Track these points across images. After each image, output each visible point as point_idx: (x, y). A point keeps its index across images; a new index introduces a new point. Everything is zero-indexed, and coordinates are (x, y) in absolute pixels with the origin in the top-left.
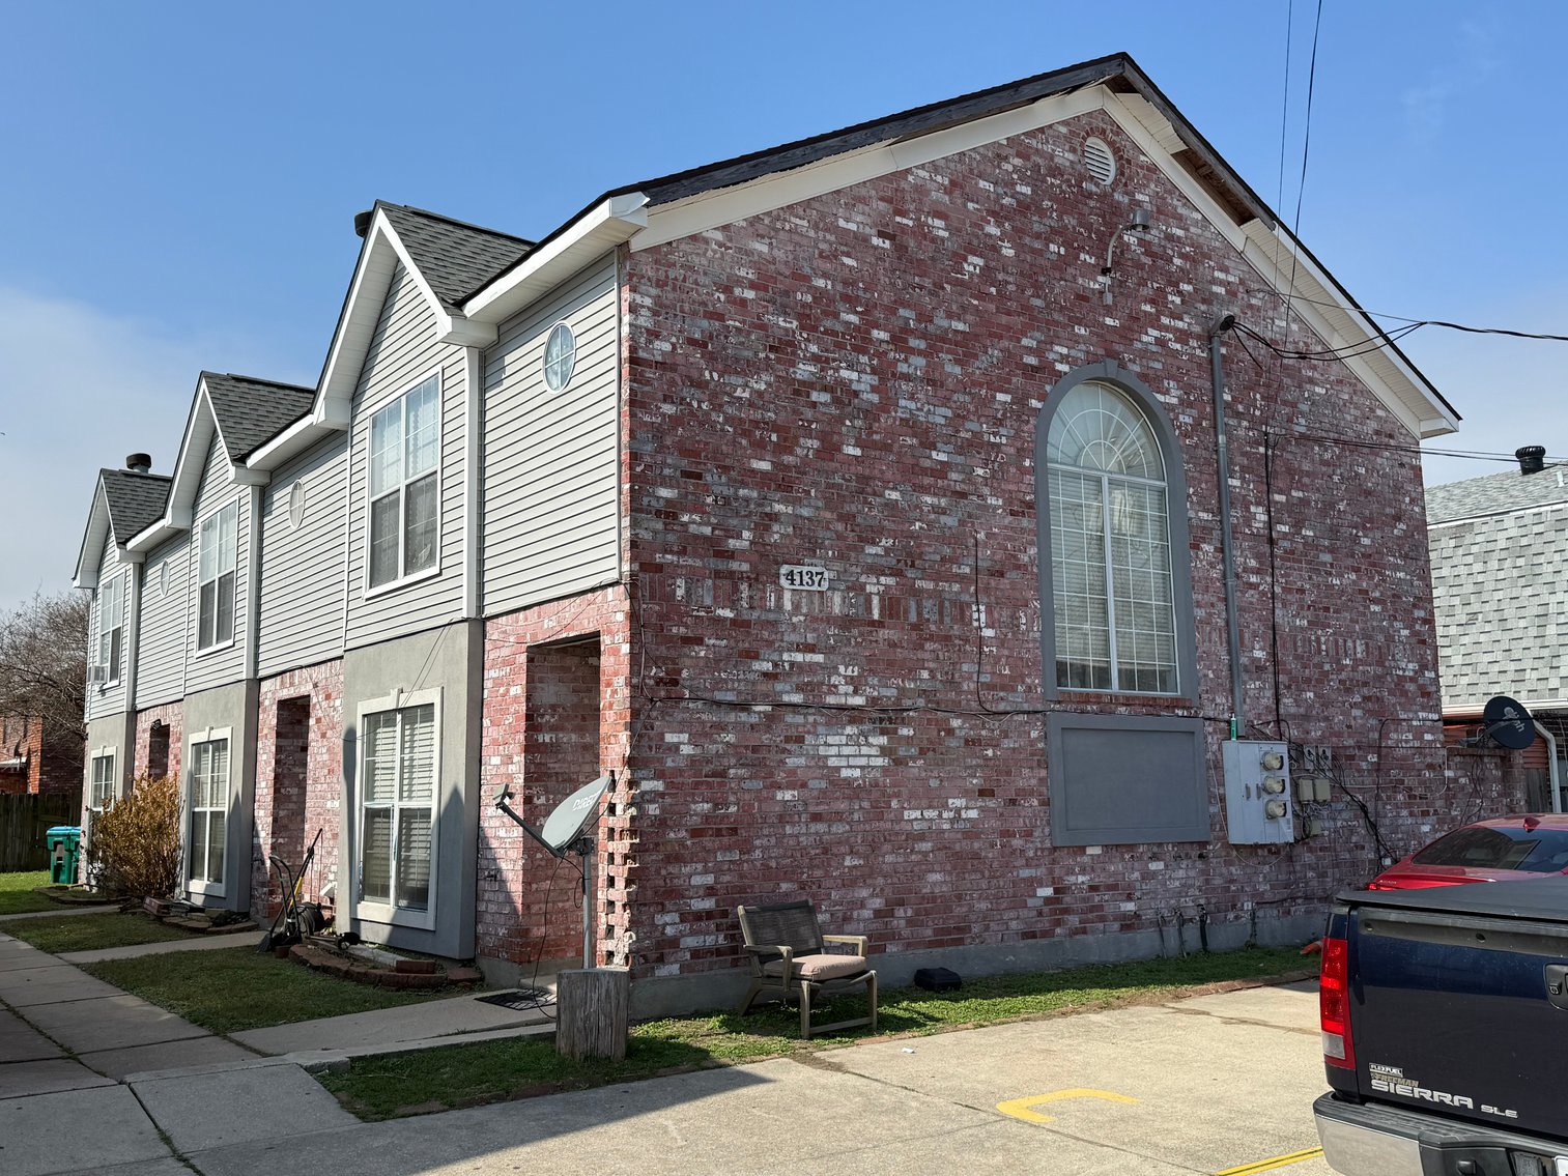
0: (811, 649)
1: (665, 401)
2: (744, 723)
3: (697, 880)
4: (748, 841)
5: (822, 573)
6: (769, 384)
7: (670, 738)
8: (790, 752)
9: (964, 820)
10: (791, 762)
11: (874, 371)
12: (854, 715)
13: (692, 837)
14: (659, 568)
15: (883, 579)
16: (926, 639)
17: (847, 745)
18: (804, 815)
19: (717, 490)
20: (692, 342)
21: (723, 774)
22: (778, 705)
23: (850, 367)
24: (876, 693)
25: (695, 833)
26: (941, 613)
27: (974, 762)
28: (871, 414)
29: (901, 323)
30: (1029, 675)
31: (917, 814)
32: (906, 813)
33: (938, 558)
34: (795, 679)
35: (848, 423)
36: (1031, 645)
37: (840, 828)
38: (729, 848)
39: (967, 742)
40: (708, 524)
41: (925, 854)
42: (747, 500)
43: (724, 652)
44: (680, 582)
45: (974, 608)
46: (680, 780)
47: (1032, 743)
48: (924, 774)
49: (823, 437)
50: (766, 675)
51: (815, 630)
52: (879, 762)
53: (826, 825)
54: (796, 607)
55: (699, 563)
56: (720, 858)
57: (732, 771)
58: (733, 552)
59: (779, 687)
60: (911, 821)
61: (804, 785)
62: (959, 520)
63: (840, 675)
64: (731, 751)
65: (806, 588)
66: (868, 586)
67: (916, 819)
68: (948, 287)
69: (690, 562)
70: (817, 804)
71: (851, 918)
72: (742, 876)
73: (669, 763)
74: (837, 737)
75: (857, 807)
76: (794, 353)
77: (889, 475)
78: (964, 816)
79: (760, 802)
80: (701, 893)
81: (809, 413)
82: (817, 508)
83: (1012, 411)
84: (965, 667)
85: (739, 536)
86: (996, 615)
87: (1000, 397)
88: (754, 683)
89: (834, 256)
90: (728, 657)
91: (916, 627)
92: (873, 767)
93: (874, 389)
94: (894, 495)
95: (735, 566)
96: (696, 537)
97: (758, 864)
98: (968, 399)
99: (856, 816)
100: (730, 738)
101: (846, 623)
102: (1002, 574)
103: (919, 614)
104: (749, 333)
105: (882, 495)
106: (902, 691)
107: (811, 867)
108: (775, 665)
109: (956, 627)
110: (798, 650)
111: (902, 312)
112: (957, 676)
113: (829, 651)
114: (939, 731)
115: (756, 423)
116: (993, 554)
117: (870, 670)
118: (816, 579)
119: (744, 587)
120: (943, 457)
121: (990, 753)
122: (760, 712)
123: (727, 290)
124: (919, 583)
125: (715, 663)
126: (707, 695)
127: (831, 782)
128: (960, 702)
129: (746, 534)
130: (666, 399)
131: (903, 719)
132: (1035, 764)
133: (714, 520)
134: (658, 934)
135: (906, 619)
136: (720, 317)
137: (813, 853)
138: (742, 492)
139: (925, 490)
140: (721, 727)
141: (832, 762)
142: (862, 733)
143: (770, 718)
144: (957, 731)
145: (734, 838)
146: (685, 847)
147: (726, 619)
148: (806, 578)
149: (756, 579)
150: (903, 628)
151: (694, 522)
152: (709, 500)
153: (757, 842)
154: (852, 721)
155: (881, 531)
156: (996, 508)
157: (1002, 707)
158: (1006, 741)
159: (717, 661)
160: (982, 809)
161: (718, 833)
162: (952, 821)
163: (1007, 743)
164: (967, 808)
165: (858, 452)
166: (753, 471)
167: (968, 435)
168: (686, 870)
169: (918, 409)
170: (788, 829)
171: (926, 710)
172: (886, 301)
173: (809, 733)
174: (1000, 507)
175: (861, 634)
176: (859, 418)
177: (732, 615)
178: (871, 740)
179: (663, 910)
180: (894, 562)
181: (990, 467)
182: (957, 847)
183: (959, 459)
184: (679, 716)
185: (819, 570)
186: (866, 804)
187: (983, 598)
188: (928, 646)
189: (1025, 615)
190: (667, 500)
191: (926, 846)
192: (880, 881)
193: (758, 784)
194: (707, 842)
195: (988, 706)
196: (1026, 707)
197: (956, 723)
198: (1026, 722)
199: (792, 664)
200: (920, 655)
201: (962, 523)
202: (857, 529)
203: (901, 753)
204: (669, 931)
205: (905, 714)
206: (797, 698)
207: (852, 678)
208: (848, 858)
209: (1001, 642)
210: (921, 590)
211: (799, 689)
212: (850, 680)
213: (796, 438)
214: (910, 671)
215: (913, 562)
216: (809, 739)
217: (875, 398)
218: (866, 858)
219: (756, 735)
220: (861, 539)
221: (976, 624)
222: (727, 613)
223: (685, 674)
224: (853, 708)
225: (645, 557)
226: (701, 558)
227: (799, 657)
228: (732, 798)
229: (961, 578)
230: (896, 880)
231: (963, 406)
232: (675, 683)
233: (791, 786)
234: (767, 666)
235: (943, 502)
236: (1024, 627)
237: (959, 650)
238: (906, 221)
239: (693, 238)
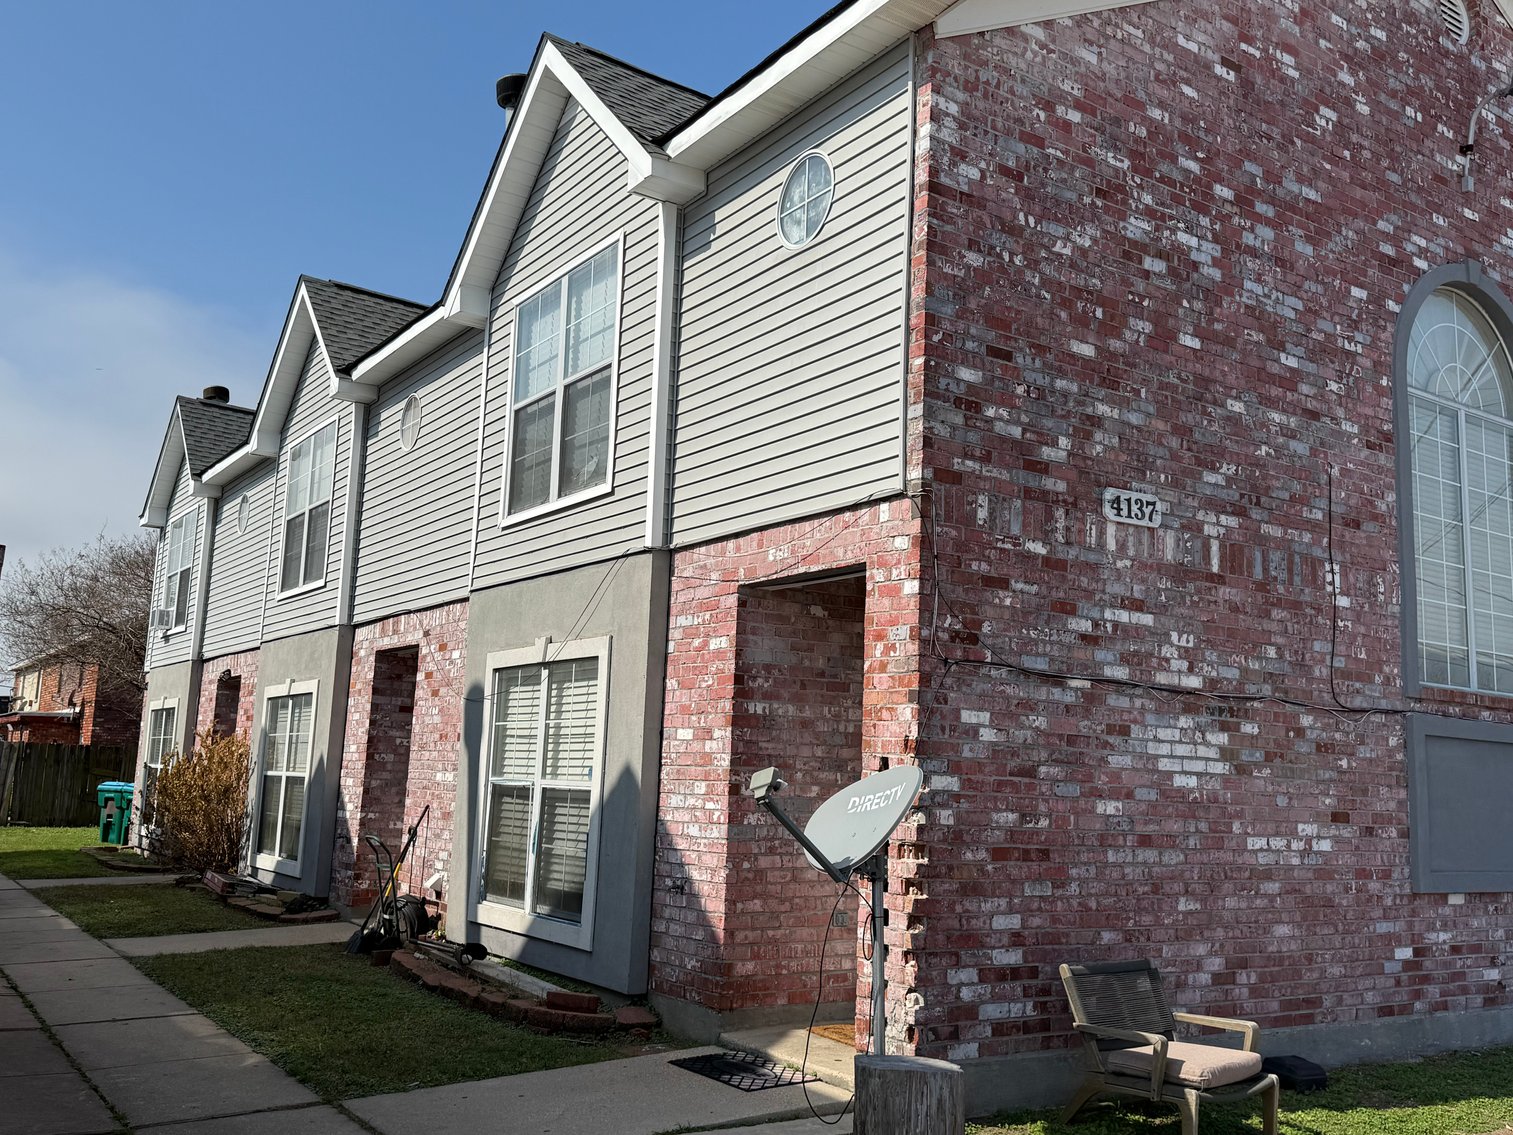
0: (1137, 606)
1: (970, 248)
2: (1058, 703)
3: (1000, 923)
4: (1061, 870)
5: (1154, 504)
6: (1095, 240)
7: (968, 717)
8: (1112, 747)
9: (1316, 853)
10: (1115, 761)
11: (1216, 240)
12: (1186, 700)
13: (995, 859)
14: (957, 478)
15: (1223, 518)
16: (1273, 605)
17: (1180, 742)
18: (1130, 838)
19: (1030, 376)
20: (1004, 171)
21: (1030, 772)
22: (1099, 681)
23: (1189, 230)
24: (1214, 674)
25: (998, 854)
26: (1290, 571)
27: (1327, 776)
28: (1212, 295)
29: (1246, 180)
30: (1387, 662)
31: (1261, 843)
32: (1250, 840)
33: (1286, 496)
34: (1118, 646)
35: (1185, 303)
36: (1390, 623)
37: (1173, 858)
38: (1039, 879)
39: (1319, 747)
40: (1018, 423)
41: (1271, 898)
42: (1065, 395)
43: (1035, 601)
44: (982, 499)
45: (1328, 567)
46: (980, 777)
47: (1391, 752)
48: (1270, 789)
49: (1157, 319)
50: (1084, 637)
51: (1143, 581)
52: (1219, 768)
53: (1156, 853)
54: (1122, 546)
55: (1005, 476)
56: (1028, 892)
57: (1043, 769)
58: (1047, 465)
59: (1100, 655)
60: (1255, 852)
61: (1130, 795)
62: (1311, 448)
63: (1172, 645)
64: (1041, 741)
65: (1134, 521)
66: (1206, 527)
67: (1261, 850)
68: (1298, 142)
69: (995, 473)
70: (1146, 823)
71: (1186, 984)
72: (1055, 920)
73: (967, 753)
74: (1169, 731)
75: (1192, 829)
76: (1125, 202)
77: (1231, 379)
78: (1315, 848)
79: (1077, 814)
80: (1005, 940)
81: (1140, 286)
82: (1148, 415)
83: (1368, 312)
84: (1317, 646)
85: (1054, 444)
86: (1351, 579)
87: (1356, 292)
88: (1070, 647)
89: (1172, 82)
90: (1039, 608)
91: (1262, 587)
92: (1212, 775)
93: (1216, 263)
94: (1238, 407)
95: (1049, 483)
96: (1003, 439)
97: (1075, 903)
98: (1320, 289)
99: (1192, 842)
100: (1041, 722)
101: (1180, 573)
102: (1357, 525)
103: (1266, 570)
104: (1073, 169)
105: (1223, 406)
106: (1244, 671)
107: (1139, 911)
108: (1096, 625)
109: (1307, 591)
110: (1123, 607)
111: (1249, 166)
112: (1308, 656)
113: (1160, 610)
114: (1288, 731)
115: (1077, 291)
116: (1348, 496)
117: (1208, 641)
118: (1147, 510)
119: (1060, 513)
120: (1292, 362)
121: (1344, 763)
122: (1077, 689)
123: (1049, 107)
124: (1265, 528)
125: (1022, 616)
126: (1012, 660)
127: (1163, 793)
128: (1311, 692)
129: (1063, 442)
130: (972, 245)
131: (1246, 711)
132: (1394, 782)
133: (1024, 419)
134: (951, 998)
135: (1250, 575)
136: (1040, 142)
137: (1141, 890)
138: (1060, 384)
139: (1271, 403)
140: (1028, 706)
141: (1164, 765)
142: (1198, 727)
143: (1090, 699)
144: (1308, 732)
145: (1044, 865)
146: (982, 870)
147: (1036, 556)
148: (1135, 508)
149: (1075, 505)
150: (1246, 587)
151: (1001, 419)
152: (1020, 390)
153: (1074, 872)
154: (1188, 710)
155: (1221, 453)
156: (1350, 436)
157: (1358, 702)
158: (1362, 748)
159: (1026, 614)
160: (1336, 840)
161: (1026, 856)
162: (1303, 853)
163: (1364, 752)
164: (1319, 837)
165: (1196, 344)
166: (1073, 356)
167: (1321, 337)
168: (987, 907)
169: (1265, 296)
170: (1111, 857)
171: (1274, 701)
172: (1230, 149)
173: (1135, 722)
174: (1356, 436)
175: (1198, 591)
176: (1198, 298)
177: (1043, 551)
178: (1209, 737)
179: (958, 965)
180: (1237, 497)
181: (1345, 381)
182: (1308, 890)
183: (1311, 367)
184: (979, 687)
185: (1149, 498)
186: (1203, 826)
187: (1337, 556)
188: (1276, 614)
189: (1384, 582)
190: (970, 385)
191: (1272, 887)
192: (1220, 933)
193: (1074, 790)
194: (1014, 868)
195: (1342, 700)
196: (1384, 704)
197: (1306, 720)
198: (1384, 725)
199: (1116, 625)
200: (1267, 625)
201: (1314, 452)
202: (1194, 447)
203: (1244, 758)
204: (966, 994)
205: (1248, 704)
206: (1121, 673)
207: (1187, 650)
208: (1182, 900)
209: (1358, 615)
210: (1267, 538)
211: (1124, 659)
212: (1185, 653)
213: (1125, 316)
214: (1255, 647)
215: (1258, 498)
216: (1135, 730)
217: (1217, 274)
218: (1204, 901)
219: (1072, 720)
220: (1199, 462)
221: (1329, 588)
222: (1038, 548)
223: (986, 628)
224: (1190, 692)
225: (942, 463)
226: (1009, 468)
227: (1124, 616)
228: (1043, 808)
229: (1312, 526)
230: (1237, 933)
231: (1315, 297)
232: (974, 639)
233: (1114, 795)
234: (1086, 626)
235: (1293, 422)
236: (1382, 597)
237: (1311, 622)
238: (1252, 50)
239: (1010, 31)
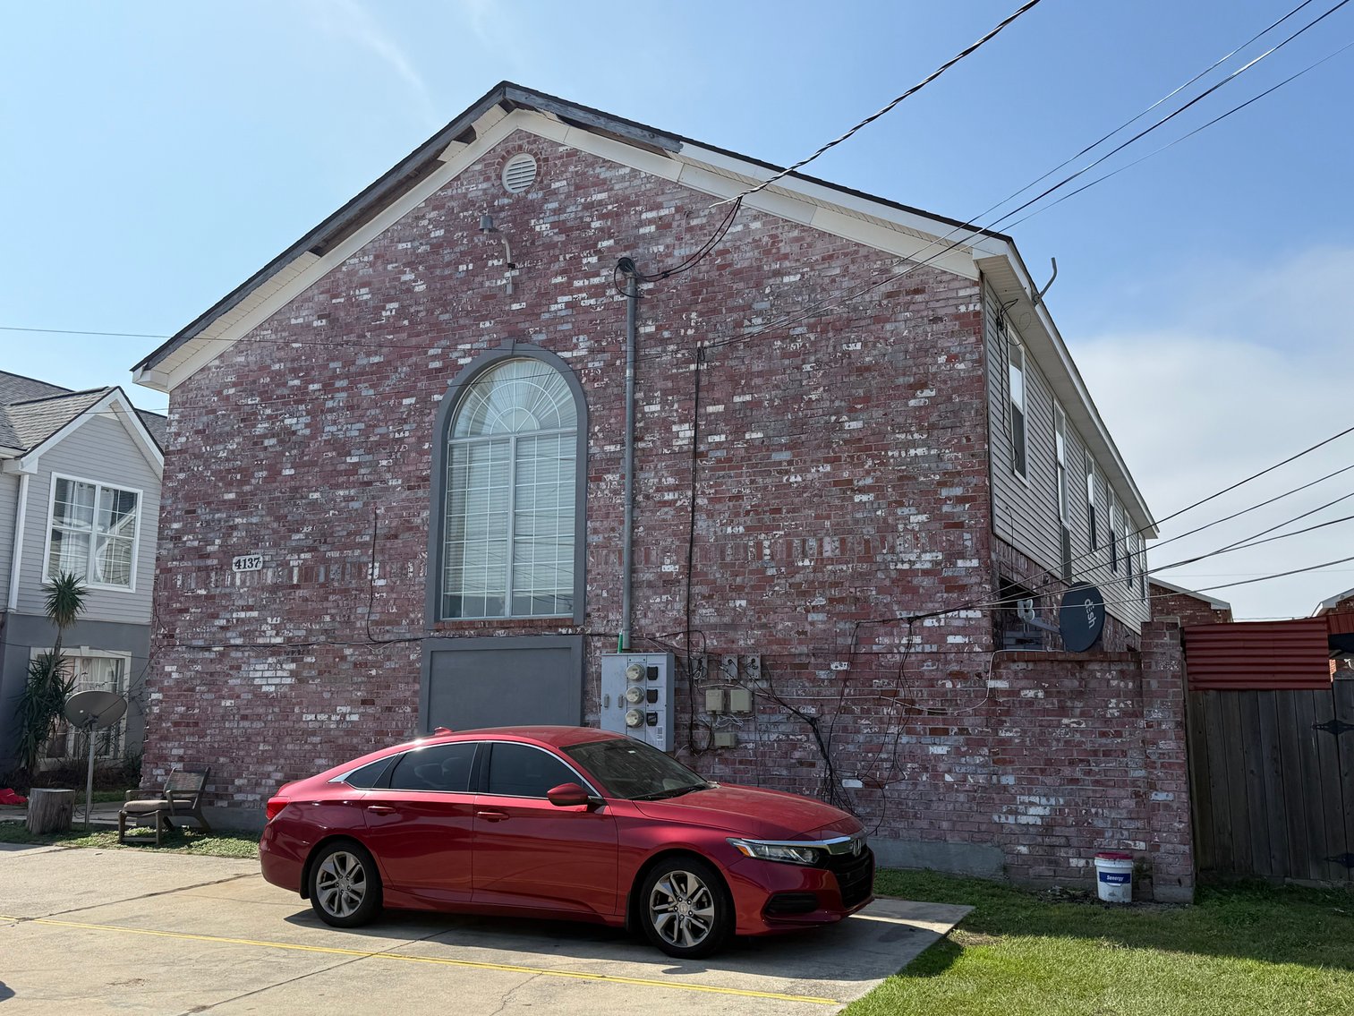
0: (250, 608)
1: (180, 472)
2: (207, 658)
3: (175, 752)
4: (204, 730)
5: (258, 559)
6: (238, 444)
7: (168, 669)
8: (231, 676)
9: (347, 722)
10: (232, 682)
11: (308, 414)
12: (274, 650)
13: (175, 726)
14: (170, 570)
15: (302, 556)
16: (330, 593)
17: (268, 670)
18: (237, 716)
19: (203, 517)
20: (198, 432)
21: (193, 690)
22: (227, 647)
23: (292, 416)
24: (291, 634)
25: (176, 724)
26: (343, 573)
27: (360, 680)
28: (304, 443)
29: (330, 373)
30: (413, 611)
31: (313, 717)
32: (304, 716)
33: (345, 533)
34: (239, 629)
35: (287, 454)
36: (416, 588)
37: (259, 725)
38: (193, 735)
39: (355, 665)
40: (197, 539)
41: (315, 745)
42: (219, 520)
43: (199, 615)
44: (180, 577)
45: (370, 566)
46: (171, 693)
47: (411, 663)
48: (319, 689)
49: (270, 468)
50: (222, 628)
51: (253, 596)
52: (289, 681)
53: (249, 723)
54: (243, 582)
55: (190, 564)
56: (187, 740)
57: (198, 688)
58: (209, 554)
59: (229, 635)
60: (308, 722)
61: (238, 697)
62: (364, 503)
63: (267, 624)
64: (198, 676)
65: (248, 569)
66: (291, 562)
67: (311, 720)
68: (368, 334)
69: (186, 564)
70: (246, 709)
71: (261, 784)
72: (198, 752)
73: (166, 684)
74: (262, 666)
75: (271, 711)
76: (255, 419)
77: (313, 483)
78: (348, 718)
79: (212, 707)
80: (176, 759)
81: (262, 455)
82: (262, 516)
83: (416, 409)
84: (359, 610)
85: (213, 544)
86: (388, 569)
87: (406, 401)
88: (214, 634)
89: (287, 344)
90: (201, 619)
91: (322, 585)
92: (284, 685)
93: (307, 426)
94: (316, 495)
95: (209, 562)
96: (189, 548)
97: (208, 745)
98: (378, 411)
99: (269, 718)
100: (199, 668)
101: (274, 588)
102: (396, 537)
103: (327, 576)
104: (230, 415)
105: (307, 498)
106: (310, 632)
107: (238, 749)
108: (228, 621)
109: (353, 582)
110: (243, 610)
111: (332, 365)
112: (352, 617)
113: (262, 608)
114: (335, 658)
115: (228, 471)
116: (391, 522)
117: (289, 619)
118: (255, 563)
119: (213, 574)
120: (355, 459)
121: (374, 672)
122: (215, 652)
123: (219, 393)
124: (328, 554)
125: (192, 624)
126: (189, 643)
127: (255, 695)
128: (353, 636)
129: (218, 542)
130: (181, 470)
131: (308, 651)
132: (411, 680)
133: (200, 537)
134: (153, 780)
135: (317, 580)
136: (214, 411)
137: (240, 740)
138: (217, 516)
139: (339, 486)
140: (194, 662)
141: (257, 682)
142: (279, 662)
143: (222, 654)
144: (349, 658)
145: (196, 729)
146: (168, 730)
147: (202, 595)
148: (248, 563)
149: (221, 568)
150: (314, 588)
151: (190, 540)
152: (198, 525)
153: (208, 732)
154: (272, 655)
155: (303, 522)
156: (396, 487)
157: (387, 637)
158: (388, 663)
159: (195, 621)
160: (362, 715)
161: (188, 725)
162: (338, 722)
163: (388, 665)
164: (350, 713)
165: (292, 472)
166: (225, 501)
167: (376, 438)
168: (170, 745)
169: (338, 430)
170: (227, 725)
171: (324, 644)
172: (320, 361)
173: (244, 663)
174: (399, 485)
175: (284, 595)
176: (295, 448)
177: (205, 593)
178: (284, 666)
179: (157, 767)
180: (311, 542)
181: (394, 457)
182: (340, 742)
183: (369, 458)
184: (173, 656)
185: (256, 556)
186: (277, 710)
187: (379, 557)
188: (331, 598)
189: (413, 565)
190: (176, 530)
191: (316, 739)
192: (282, 761)
193: (211, 696)
194: (183, 730)
195: (375, 638)
196: (408, 636)
197: (348, 652)
198: (407, 648)
199: (238, 620)
200: (326, 604)
201: (366, 504)
202: (287, 524)
203: (304, 675)
204: (159, 779)
205: (310, 647)
206: (239, 641)
207: (275, 625)
208: (262, 745)
209: (391, 588)
210: (331, 559)
211: (241, 635)
212: (275, 627)
213: (253, 473)
214: (316, 617)
215: (325, 540)
216: (244, 667)
217: (307, 432)
218: (273, 746)
219: (213, 665)
220: (290, 531)
221: (370, 577)
222: (203, 592)
223: (178, 631)
224: (274, 645)
225: (163, 566)
226: (191, 560)
227: (242, 615)
228: (197, 704)
229: (363, 545)
230: (293, 762)
231: (375, 417)
232: (172, 636)
233: (230, 697)
234: (223, 622)
235: (352, 492)
236: (411, 574)
237: (355, 598)
238: (338, 300)
239: (202, 370)
